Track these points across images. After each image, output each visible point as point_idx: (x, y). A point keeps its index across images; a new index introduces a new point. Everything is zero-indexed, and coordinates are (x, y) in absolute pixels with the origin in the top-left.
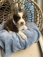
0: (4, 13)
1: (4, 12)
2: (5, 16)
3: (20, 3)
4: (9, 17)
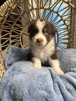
0: (12, 27)
1: (14, 25)
2: (13, 33)
3: (47, 9)
4: (20, 37)
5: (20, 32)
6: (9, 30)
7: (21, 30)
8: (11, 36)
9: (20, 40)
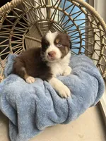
0: (12, 32)
1: (13, 29)
2: (14, 39)
3: (51, 7)
4: (23, 42)
5: (22, 37)
6: (8, 35)
7: (22, 34)
8: (11, 42)
9: (23, 46)
